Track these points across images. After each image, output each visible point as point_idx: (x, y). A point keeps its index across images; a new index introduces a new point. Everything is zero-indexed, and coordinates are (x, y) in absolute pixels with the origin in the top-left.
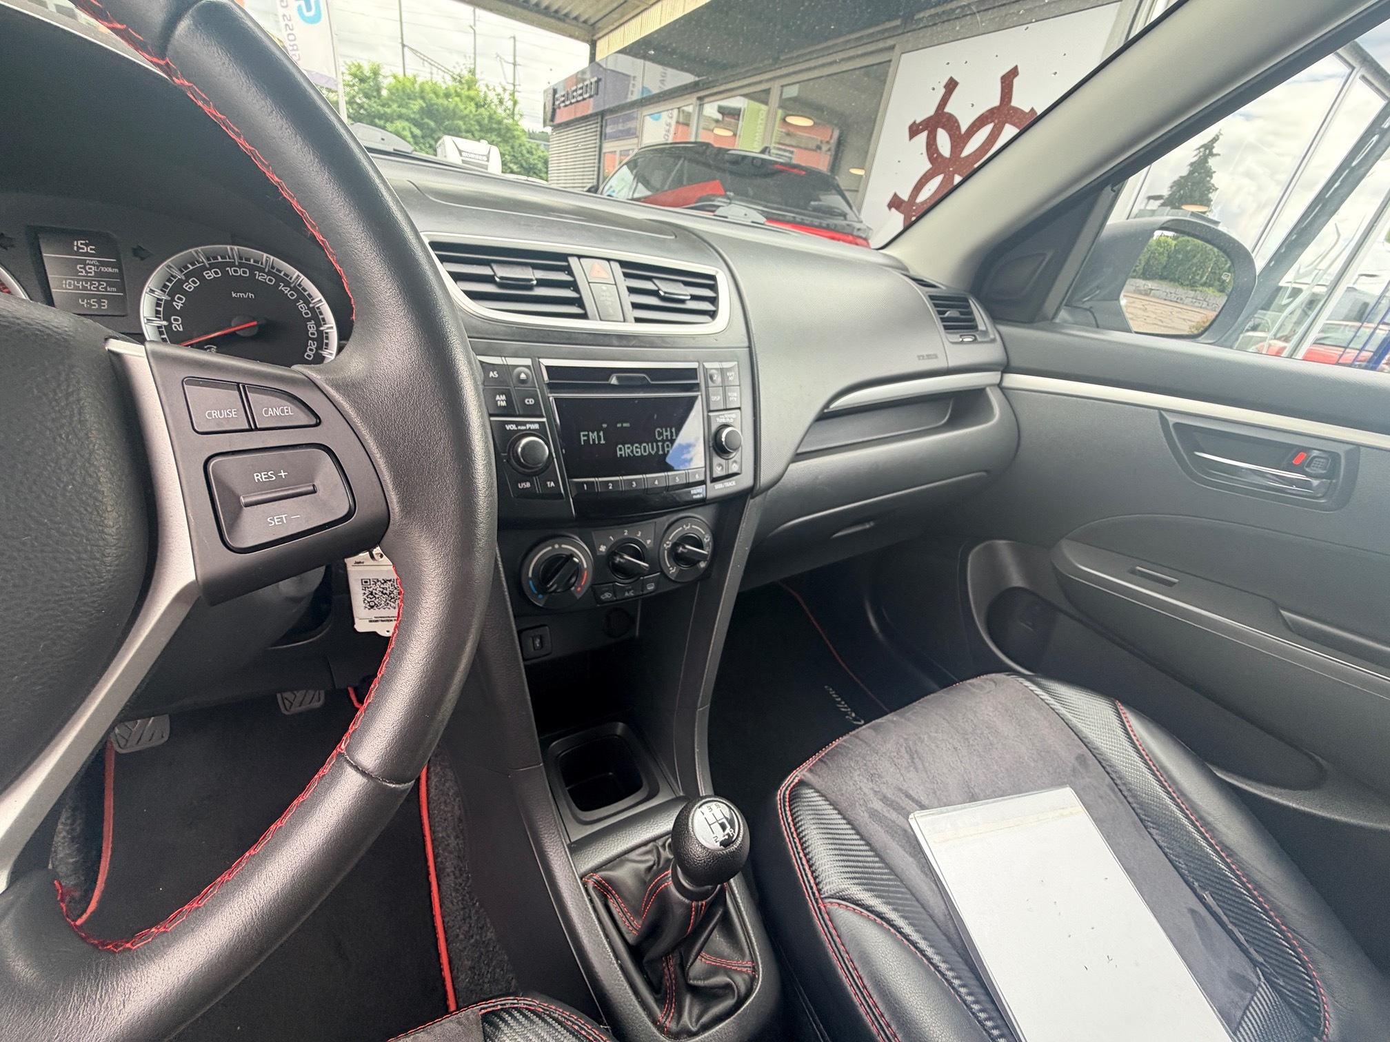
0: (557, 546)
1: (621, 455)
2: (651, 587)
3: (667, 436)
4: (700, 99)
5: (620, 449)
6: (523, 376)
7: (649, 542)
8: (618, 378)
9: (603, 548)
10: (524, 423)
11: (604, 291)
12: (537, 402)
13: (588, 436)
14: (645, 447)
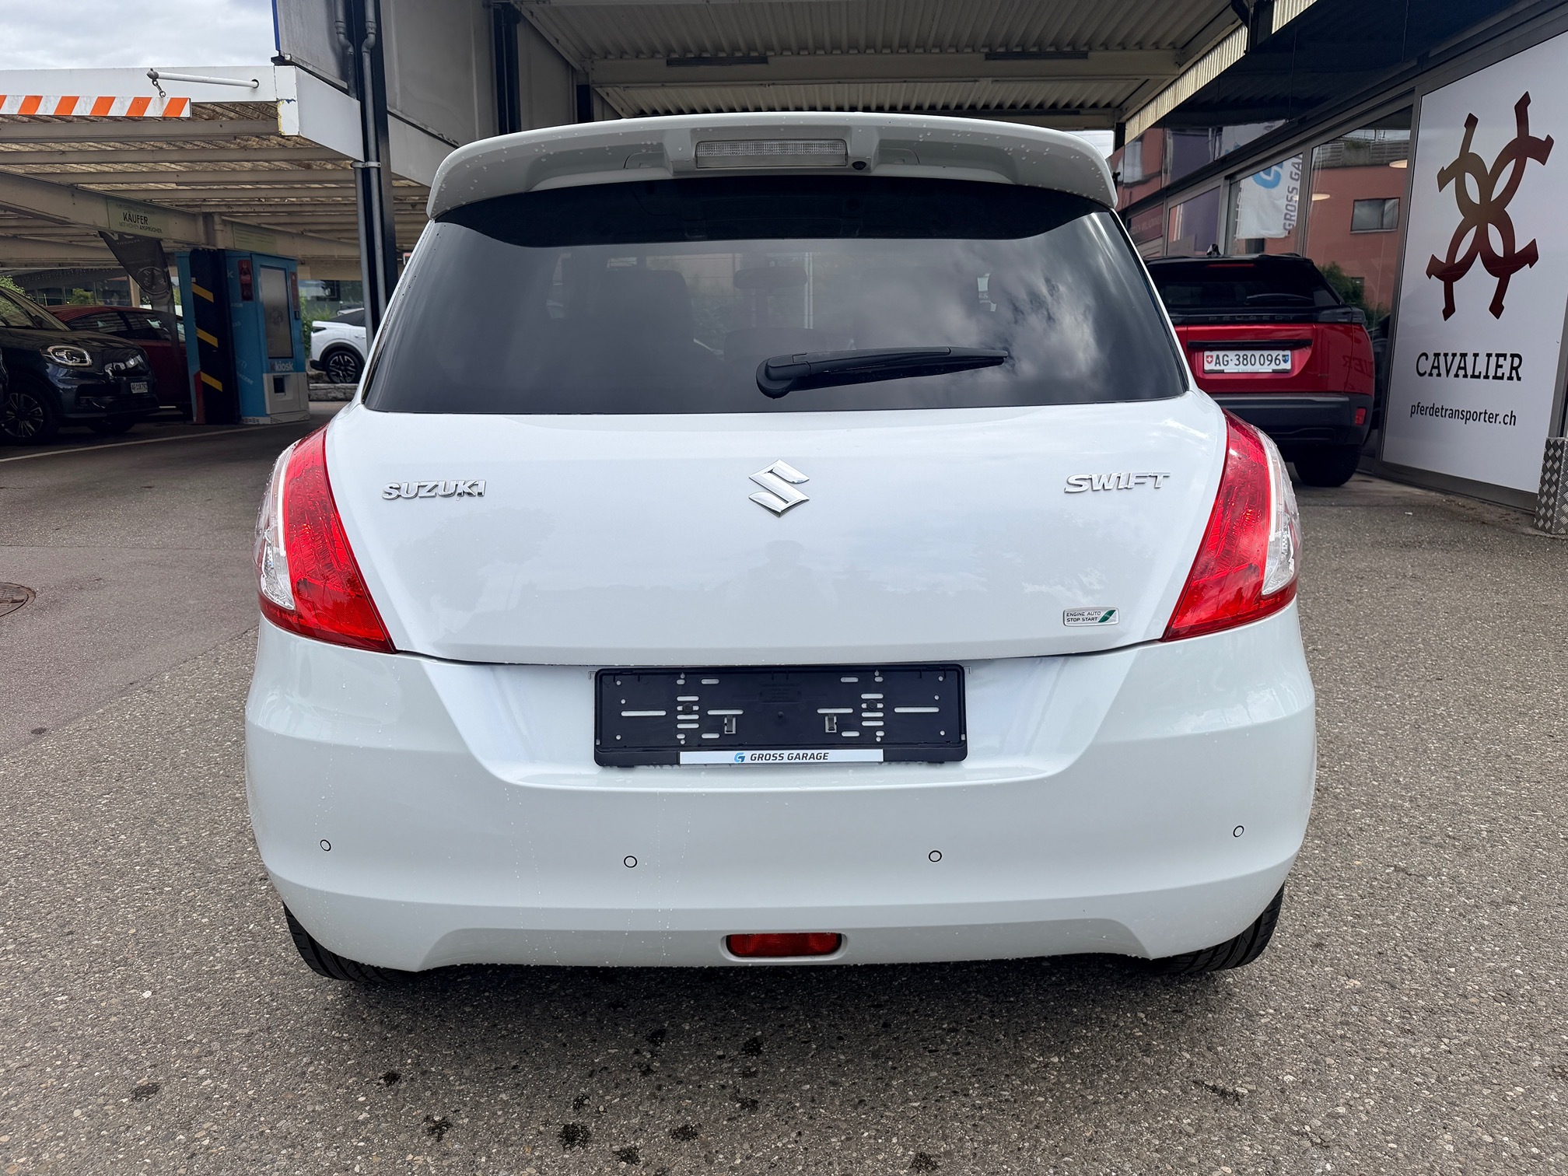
4: (1229, 177)
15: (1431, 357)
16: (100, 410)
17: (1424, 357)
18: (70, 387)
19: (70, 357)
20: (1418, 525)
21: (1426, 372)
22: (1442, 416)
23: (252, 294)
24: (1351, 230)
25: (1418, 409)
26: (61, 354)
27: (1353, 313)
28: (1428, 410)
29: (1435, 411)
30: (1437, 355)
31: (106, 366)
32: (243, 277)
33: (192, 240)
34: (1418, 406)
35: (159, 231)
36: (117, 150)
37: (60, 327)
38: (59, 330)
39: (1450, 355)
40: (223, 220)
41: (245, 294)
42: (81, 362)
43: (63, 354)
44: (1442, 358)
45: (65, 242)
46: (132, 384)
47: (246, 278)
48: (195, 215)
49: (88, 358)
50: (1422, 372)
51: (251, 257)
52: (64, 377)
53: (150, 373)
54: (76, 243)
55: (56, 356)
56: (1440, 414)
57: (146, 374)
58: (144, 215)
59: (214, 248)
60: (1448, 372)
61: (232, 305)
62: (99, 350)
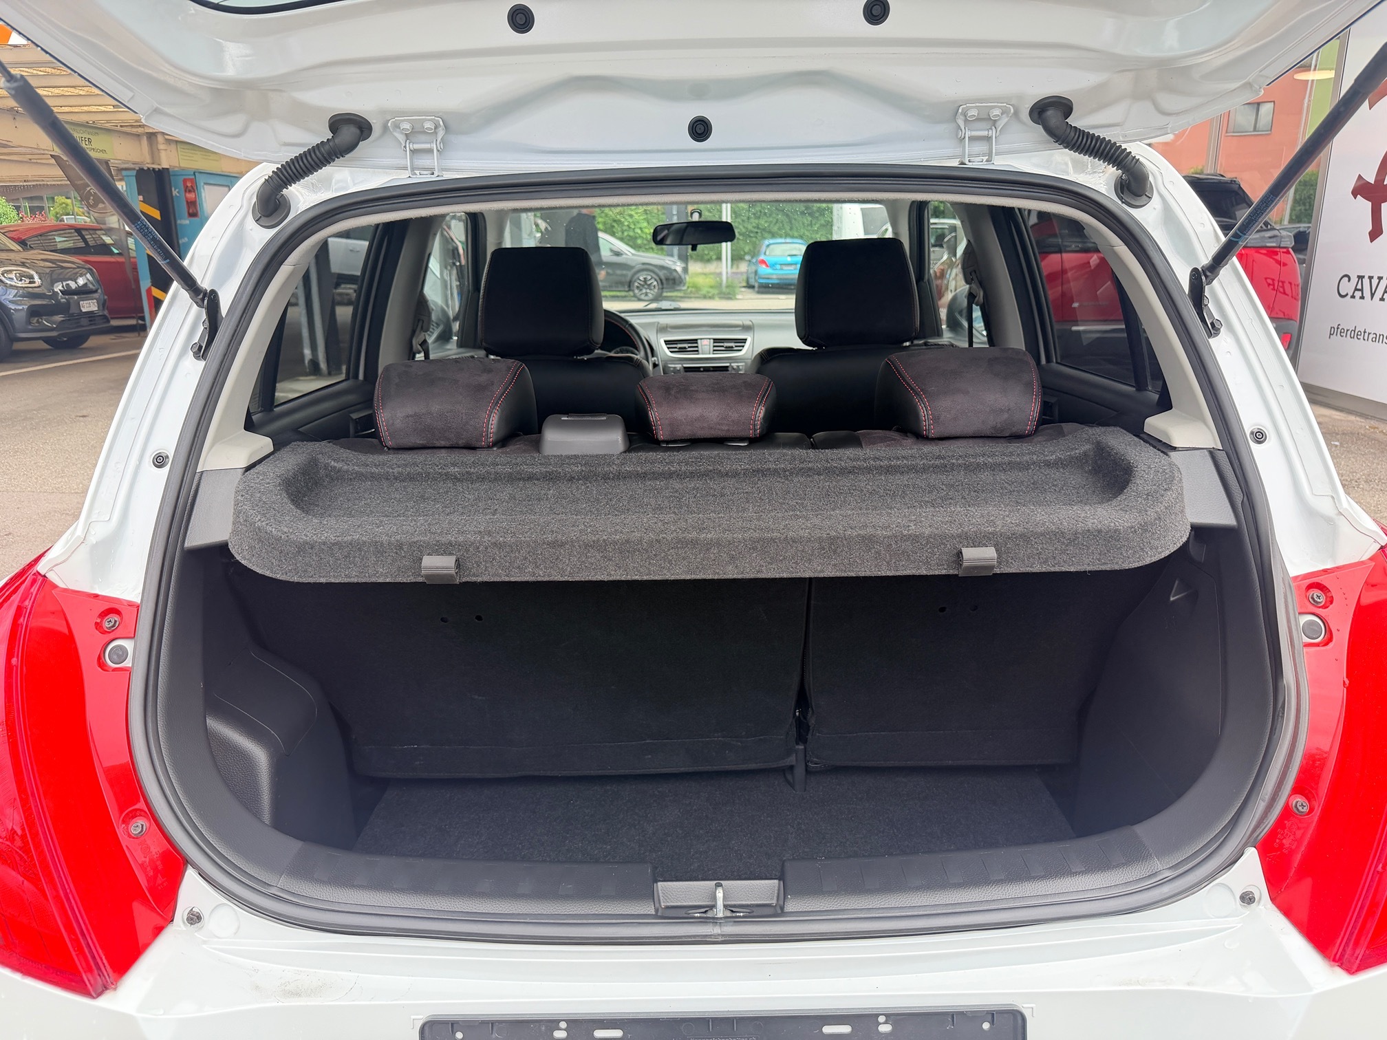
6: (679, 369)
11: (705, 347)
15: (1354, 280)
16: (52, 329)
17: (1346, 279)
18: (21, 308)
19: (21, 277)
20: (1350, 459)
21: (1347, 295)
22: (1364, 339)
23: (197, 211)
24: (1227, 132)
25: (1336, 331)
26: (10, 276)
27: (1282, 237)
28: (1349, 332)
29: (1356, 334)
30: (1361, 278)
31: (56, 285)
32: (188, 195)
33: (137, 160)
34: (1338, 328)
35: (103, 151)
36: (49, 75)
37: (13, 248)
38: (12, 250)
39: (1375, 278)
40: (166, 139)
41: (191, 211)
42: (30, 283)
43: (13, 276)
44: (1366, 281)
45: (25, 160)
46: (81, 303)
47: (191, 196)
48: (139, 135)
49: (36, 278)
50: (1343, 294)
51: (195, 175)
52: (15, 299)
53: (99, 291)
54: (35, 161)
55: (5, 277)
56: (1362, 337)
57: (96, 291)
58: (88, 136)
59: (160, 167)
60: (1372, 295)
61: (179, 222)
62: (48, 270)
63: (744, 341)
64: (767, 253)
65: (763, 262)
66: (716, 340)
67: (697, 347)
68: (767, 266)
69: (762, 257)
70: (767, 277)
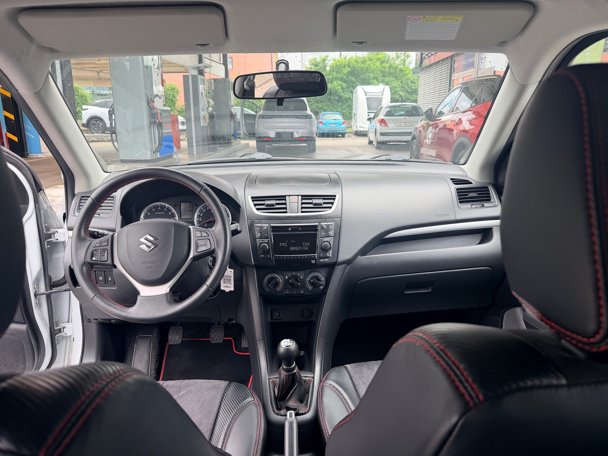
0: (273, 275)
1: (291, 250)
2: (302, 292)
3: (307, 245)
5: (291, 248)
6: (265, 229)
7: (302, 277)
8: (291, 228)
9: (287, 277)
10: (264, 240)
11: (294, 205)
12: (268, 235)
13: (282, 244)
14: (299, 248)
63: (333, 197)
64: (323, 119)
65: (321, 122)
66: (304, 197)
67: (285, 204)
68: (323, 124)
69: (321, 120)
70: (322, 129)
